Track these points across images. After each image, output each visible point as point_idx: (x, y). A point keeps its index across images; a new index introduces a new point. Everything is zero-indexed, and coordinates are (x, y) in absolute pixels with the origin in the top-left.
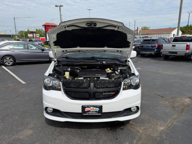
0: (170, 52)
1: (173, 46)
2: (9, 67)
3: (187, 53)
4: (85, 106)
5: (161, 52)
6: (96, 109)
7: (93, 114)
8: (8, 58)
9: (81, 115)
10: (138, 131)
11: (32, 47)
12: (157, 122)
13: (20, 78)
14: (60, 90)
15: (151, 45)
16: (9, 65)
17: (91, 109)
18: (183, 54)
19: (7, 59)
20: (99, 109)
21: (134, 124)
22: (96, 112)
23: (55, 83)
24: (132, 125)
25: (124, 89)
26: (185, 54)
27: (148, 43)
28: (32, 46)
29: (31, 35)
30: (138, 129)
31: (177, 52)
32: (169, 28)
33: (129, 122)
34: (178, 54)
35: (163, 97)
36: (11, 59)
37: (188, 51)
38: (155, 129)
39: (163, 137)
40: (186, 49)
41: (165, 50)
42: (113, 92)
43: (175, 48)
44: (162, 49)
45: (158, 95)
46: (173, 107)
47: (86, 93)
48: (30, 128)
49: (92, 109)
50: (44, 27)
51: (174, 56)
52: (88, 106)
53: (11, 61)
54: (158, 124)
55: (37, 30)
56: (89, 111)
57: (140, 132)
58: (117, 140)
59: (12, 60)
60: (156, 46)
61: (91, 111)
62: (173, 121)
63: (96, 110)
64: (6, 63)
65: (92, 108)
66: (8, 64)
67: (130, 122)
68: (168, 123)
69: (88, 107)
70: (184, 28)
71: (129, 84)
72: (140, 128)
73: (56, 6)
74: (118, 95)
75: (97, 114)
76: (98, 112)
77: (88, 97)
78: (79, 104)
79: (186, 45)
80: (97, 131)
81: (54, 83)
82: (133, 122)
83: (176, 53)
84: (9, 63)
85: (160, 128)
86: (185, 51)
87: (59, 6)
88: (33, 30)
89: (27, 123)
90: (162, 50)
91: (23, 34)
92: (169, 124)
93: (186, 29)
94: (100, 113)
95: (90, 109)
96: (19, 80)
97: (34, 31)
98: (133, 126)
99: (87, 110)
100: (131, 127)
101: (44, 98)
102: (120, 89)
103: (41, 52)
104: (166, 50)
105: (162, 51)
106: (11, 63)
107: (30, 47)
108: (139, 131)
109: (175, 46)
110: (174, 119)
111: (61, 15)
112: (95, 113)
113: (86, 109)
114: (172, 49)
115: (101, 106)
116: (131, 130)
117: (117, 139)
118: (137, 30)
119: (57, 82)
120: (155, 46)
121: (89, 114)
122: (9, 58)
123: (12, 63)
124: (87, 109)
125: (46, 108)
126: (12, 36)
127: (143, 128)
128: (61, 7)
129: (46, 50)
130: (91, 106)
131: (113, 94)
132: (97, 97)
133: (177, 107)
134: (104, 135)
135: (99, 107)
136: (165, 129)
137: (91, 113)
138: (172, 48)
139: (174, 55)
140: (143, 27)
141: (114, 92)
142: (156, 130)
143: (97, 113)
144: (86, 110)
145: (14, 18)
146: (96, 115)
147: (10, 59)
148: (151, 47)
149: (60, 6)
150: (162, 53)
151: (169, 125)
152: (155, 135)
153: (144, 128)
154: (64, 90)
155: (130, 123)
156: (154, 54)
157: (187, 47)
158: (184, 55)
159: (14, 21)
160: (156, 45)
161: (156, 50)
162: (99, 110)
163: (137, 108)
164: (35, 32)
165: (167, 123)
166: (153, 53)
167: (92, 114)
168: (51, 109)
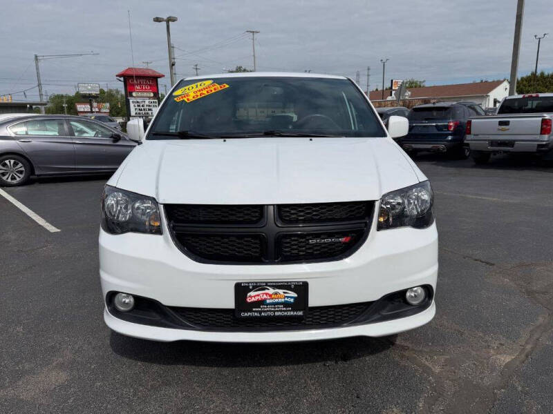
0: (493, 143)
1: (501, 123)
2: (13, 188)
3: (544, 143)
4: (248, 283)
5: (465, 142)
6: (286, 295)
7: (277, 314)
8: (10, 162)
9: (234, 316)
10: (427, 370)
11: (85, 132)
12: (487, 338)
13: (44, 218)
14: (158, 231)
15: (434, 124)
16: (14, 182)
17: (266, 294)
18: (532, 147)
19: (8, 163)
20: (296, 295)
21: (410, 345)
22: (286, 304)
23: (143, 210)
24: (404, 348)
25: (381, 227)
26: (539, 145)
27: (426, 119)
28: (85, 129)
29: (86, 108)
30: (427, 363)
31: (515, 141)
32: (482, 81)
33: (395, 341)
34: (519, 147)
35: (493, 265)
36: (20, 165)
37: (546, 137)
38: (481, 362)
39: (516, 389)
40: (539, 132)
41: (477, 135)
42: (343, 234)
43: (508, 129)
44: (470, 133)
45: (476, 260)
46: (530, 293)
47: (249, 239)
48: (61, 366)
49: (270, 296)
50: (122, 79)
51: (505, 154)
52: (256, 283)
53: (21, 172)
54: (489, 346)
55: (102, 91)
56: (262, 302)
57: (433, 372)
58: (358, 401)
59: (23, 169)
60: (451, 126)
61: (268, 301)
62: (536, 336)
63: (286, 299)
64: (5, 178)
65: (271, 291)
66: (9, 180)
67: (397, 340)
68: (522, 341)
69: (259, 286)
70: (525, 82)
71: (398, 209)
72: (432, 357)
73: (157, 20)
74: (361, 245)
75: (289, 314)
76: (295, 306)
77: (257, 254)
78: (226, 279)
79: (541, 119)
80: (287, 370)
81: (138, 208)
82: (406, 340)
83: (510, 143)
84: (13, 178)
85: (499, 356)
86: (538, 137)
87: (165, 18)
88: (89, 90)
89: (53, 347)
90: (468, 137)
91: (62, 102)
92: (527, 343)
93: (529, 86)
94: (300, 310)
95: (265, 296)
96: (41, 221)
97: (94, 93)
98: (406, 353)
99: (253, 299)
100: (403, 356)
101: (105, 260)
102: (368, 226)
103: (111, 143)
104: (481, 137)
105: (470, 139)
106: (19, 177)
107: (77, 131)
108: (430, 369)
109: (507, 123)
110: (538, 327)
111: (170, 47)
112: (281, 311)
113: (252, 293)
114: (501, 132)
115: (303, 282)
116: (405, 366)
117: (358, 397)
118: (391, 88)
119: (148, 208)
120: (448, 127)
121: (260, 312)
122: (12, 161)
123: (22, 176)
124: (253, 296)
125: (112, 295)
126: (28, 106)
127: (442, 359)
128: (170, 22)
129: (126, 140)
130: (266, 283)
131: (344, 243)
132: (289, 254)
133: (543, 293)
134: (313, 384)
135: (295, 285)
136: (518, 363)
137: (268, 311)
138: (499, 130)
139: (505, 152)
140: (405, 81)
141: (347, 236)
142: (488, 364)
143: (289, 310)
144: (251, 297)
145: (36, 57)
146: (286, 316)
147: (17, 164)
148: (434, 128)
149: (170, 20)
150: (468, 145)
151: (529, 347)
152: (487, 382)
153: (446, 360)
154: (172, 229)
155: (398, 342)
156: (445, 150)
157: (545, 126)
158: (535, 149)
159: (37, 65)
160: (452, 124)
161: (450, 138)
162: (295, 298)
163: (425, 291)
164: (96, 97)
165: (520, 343)
166: (442, 146)
167: (272, 314)
168: (127, 301)
